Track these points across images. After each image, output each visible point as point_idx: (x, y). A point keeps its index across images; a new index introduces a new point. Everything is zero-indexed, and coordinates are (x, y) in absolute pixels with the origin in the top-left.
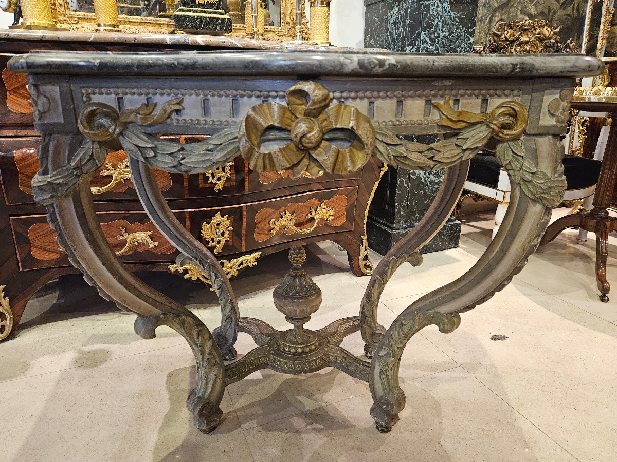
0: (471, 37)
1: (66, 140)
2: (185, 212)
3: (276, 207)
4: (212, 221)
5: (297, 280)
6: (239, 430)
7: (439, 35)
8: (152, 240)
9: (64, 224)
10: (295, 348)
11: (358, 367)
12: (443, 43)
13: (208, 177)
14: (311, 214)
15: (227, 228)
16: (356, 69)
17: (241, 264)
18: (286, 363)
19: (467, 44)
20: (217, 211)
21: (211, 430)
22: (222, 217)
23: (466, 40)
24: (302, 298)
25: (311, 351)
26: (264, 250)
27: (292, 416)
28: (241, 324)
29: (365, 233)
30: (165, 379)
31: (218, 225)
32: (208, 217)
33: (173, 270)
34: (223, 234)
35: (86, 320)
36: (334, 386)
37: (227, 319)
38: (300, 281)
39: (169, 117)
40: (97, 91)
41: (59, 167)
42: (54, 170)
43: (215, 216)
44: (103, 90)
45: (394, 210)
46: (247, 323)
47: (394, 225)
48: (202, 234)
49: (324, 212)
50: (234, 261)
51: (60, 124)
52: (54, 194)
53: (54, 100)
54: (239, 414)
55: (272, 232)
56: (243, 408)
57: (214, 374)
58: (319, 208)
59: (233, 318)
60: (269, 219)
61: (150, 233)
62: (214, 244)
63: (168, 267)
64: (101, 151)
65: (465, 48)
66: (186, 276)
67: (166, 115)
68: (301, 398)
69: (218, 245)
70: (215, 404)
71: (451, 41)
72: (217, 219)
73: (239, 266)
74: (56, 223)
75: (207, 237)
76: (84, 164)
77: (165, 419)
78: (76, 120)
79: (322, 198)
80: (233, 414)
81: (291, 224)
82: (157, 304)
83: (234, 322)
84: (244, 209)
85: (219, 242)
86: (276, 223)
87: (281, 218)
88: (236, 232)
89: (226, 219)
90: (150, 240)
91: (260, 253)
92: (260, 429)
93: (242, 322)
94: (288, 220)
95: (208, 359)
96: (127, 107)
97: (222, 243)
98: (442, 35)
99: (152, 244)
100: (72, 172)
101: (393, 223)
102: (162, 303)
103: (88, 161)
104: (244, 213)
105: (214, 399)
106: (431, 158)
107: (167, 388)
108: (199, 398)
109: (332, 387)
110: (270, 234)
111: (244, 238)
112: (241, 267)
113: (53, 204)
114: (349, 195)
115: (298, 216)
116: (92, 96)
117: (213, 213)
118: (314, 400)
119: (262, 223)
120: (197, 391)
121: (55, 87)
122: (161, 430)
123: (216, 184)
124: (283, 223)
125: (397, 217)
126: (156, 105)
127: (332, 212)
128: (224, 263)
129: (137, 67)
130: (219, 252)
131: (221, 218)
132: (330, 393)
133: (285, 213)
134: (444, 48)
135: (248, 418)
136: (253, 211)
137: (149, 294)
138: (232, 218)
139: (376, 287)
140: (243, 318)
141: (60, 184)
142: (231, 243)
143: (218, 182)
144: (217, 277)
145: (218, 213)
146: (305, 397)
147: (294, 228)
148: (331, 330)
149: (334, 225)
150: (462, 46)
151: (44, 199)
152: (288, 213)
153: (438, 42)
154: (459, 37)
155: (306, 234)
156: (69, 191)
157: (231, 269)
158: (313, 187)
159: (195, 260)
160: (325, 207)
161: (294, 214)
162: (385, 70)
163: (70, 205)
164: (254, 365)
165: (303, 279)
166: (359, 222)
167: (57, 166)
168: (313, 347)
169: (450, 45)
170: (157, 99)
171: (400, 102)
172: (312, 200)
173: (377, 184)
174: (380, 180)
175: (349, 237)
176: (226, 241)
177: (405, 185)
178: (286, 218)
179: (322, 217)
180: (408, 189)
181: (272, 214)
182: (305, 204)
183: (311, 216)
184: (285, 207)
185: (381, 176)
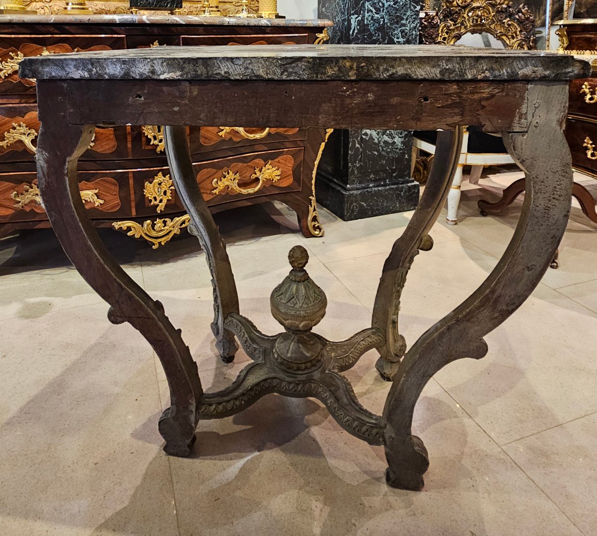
0: (417, 5)
2: (128, 172)
3: (218, 167)
4: (155, 181)
7: (383, 4)
8: (98, 198)
12: (388, 11)
13: (150, 140)
14: (256, 174)
15: (169, 187)
17: (184, 222)
19: (413, 11)
20: (160, 170)
22: (165, 177)
23: (412, 8)
29: (314, 194)
31: (160, 184)
32: (151, 176)
33: (117, 227)
34: (165, 193)
35: (37, 273)
43: (157, 176)
45: (348, 171)
47: (348, 186)
48: (145, 193)
49: (269, 173)
50: (177, 219)
55: (214, 191)
58: (264, 168)
60: (211, 179)
61: (96, 191)
62: (157, 203)
63: (113, 224)
65: (412, 16)
66: (130, 234)
69: (160, 204)
71: (397, 10)
72: (159, 178)
73: (181, 225)
75: (149, 195)
79: (266, 159)
81: (234, 185)
85: (161, 201)
86: (219, 183)
87: (224, 178)
89: (168, 179)
90: (96, 198)
94: (231, 180)
97: (165, 201)
98: (386, 5)
99: (98, 202)
101: (347, 183)
110: (212, 194)
112: (184, 226)
114: (295, 155)
115: (242, 176)
117: (156, 173)
119: (204, 183)
123: (157, 145)
124: (227, 183)
125: (351, 178)
127: (278, 173)
128: (166, 221)
130: (161, 210)
131: (163, 178)
133: (228, 173)
134: (390, 16)
142: (173, 202)
143: (159, 144)
145: (160, 173)
147: (238, 188)
149: (281, 186)
150: (408, 13)
152: (231, 173)
153: (383, 11)
154: (405, 6)
155: (249, 194)
157: (174, 227)
158: (257, 147)
160: (271, 167)
161: (238, 174)
166: (307, 182)
169: (396, 13)
172: (256, 161)
173: (323, 144)
174: (326, 141)
175: (297, 197)
176: (168, 200)
177: (357, 145)
178: (229, 178)
179: (268, 177)
180: (361, 150)
181: (214, 174)
182: (249, 164)
183: (256, 176)
184: (228, 167)
185: (327, 137)
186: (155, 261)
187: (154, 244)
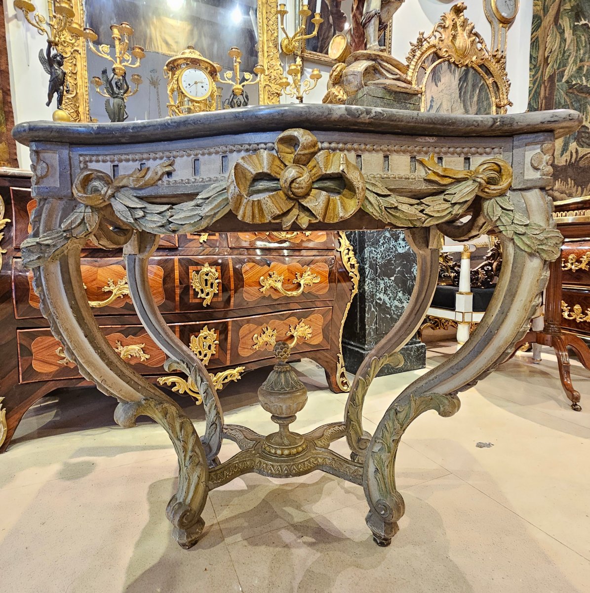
1: (60, 205)
2: (175, 325)
3: (259, 323)
4: (200, 335)
5: (282, 375)
6: (222, 544)
8: (144, 353)
9: (48, 289)
10: (282, 449)
11: (350, 469)
13: (198, 293)
14: (291, 331)
15: (214, 341)
16: (344, 114)
17: (226, 378)
18: (272, 465)
20: (205, 324)
21: (192, 544)
22: (210, 331)
24: (288, 393)
25: (298, 453)
26: (247, 365)
27: (279, 529)
28: (225, 431)
29: (341, 351)
30: (146, 490)
31: (205, 338)
32: (196, 330)
33: (161, 383)
34: (210, 347)
36: (323, 496)
37: (212, 425)
38: (285, 376)
39: (160, 179)
40: (94, 158)
41: (50, 230)
42: (44, 232)
43: (202, 330)
44: (100, 158)
45: (365, 333)
46: (232, 430)
47: (366, 347)
48: (190, 348)
49: (303, 330)
50: (220, 374)
51: (56, 188)
52: (42, 255)
53: (52, 166)
54: (222, 526)
55: (255, 347)
56: (227, 520)
57: (196, 476)
58: (298, 326)
59: (218, 424)
60: (252, 334)
61: (143, 346)
62: (201, 357)
63: (158, 380)
64: (92, 215)
66: (174, 389)
67: (157, 177)
68: (289, 509)
69: (205, 359)
70: (197, 512)
72: (204, 332)
73: (224, 380)
74: (40, 288)
75: (195, 349)
76: (74, 228)
77: (142, 532)
78: (72, 185)
79: (300, 317)
80: (216, 527)
81: (272, 341)
82: (140, 387)
83: (218, 429)
84: (230, 324)
85: (205, 355)
86: (259, 338)
87: (263, 334)
88: (222, 346)
89: (213, 333)
90: (142, 352)
91: (244, 368)
92: (245, 543)
93: (226, 429)
94: (269, 336)
95: (191, 457)
96: (121, 172)
97: (209, 356)
99: (144, 357)
100: (62, 235)
101: (364, 344)
102: (145, 388)
103: (79, 224)
104: (230, 327)
105: (195, 506)
106: (422, 211)
107: (148, 499)
108: (180, 503)
109: (320, 497)
110: (253, 350)
111: (229, 352)
112: (226, 381)
113: (39, 267)
114: (324, 315)
115: (279, 333)
116: (89, 164)
117: (201, 327)
118: (303, 511)
119: (246, 338)
120: (178, 496)
121: (55, 155)
122: (138, 544)
123: (205, 299)
124: (266, 339)
125: (368, 339)
126: (148, 169)
127: (310, 331)
129: (132, 129)
131: (208, 332)
132: (319, 503)
133: (267, 329)
135: (232, 531)
136: (239, 326)
137: (131, 376)
138: (218, 332)
139: (360, 389)
140: (228, 425)
141: (48, 245)
142: (216, 357)
143: (206, 297)
144: (202, 381)
145: (206, 327)
146: (293, 507)
148: (317, 434)
149: (312, 343)
151: (30, 261)
152: (269, 330)
156: (57, 253)
157: (217, 382)
158: (292, 306)
159: (182, 364)
160: (304, 325)
161: (275, 330)
162: (372, 118)
163: (56, 269)
164: (239, 468)
165: (288, 374)
166: (335, 341)
167: (48, 229)
168: (300, 449)
170: (150, 164)
171: (386, 157)
172: (291, 319)
173: (349, 304)
174: (351, 301)
175: (326, 354)
176: (213, 355)
177: (373, 309)
178: (268, 334)
179: (301, 335)
180: (376, 313)
181: (255, 329)
182: (285, 321)
183: (291, 333)
184: (267, 323)
185: (352, 298)
186: (196, 418)
187: (197, 400)
